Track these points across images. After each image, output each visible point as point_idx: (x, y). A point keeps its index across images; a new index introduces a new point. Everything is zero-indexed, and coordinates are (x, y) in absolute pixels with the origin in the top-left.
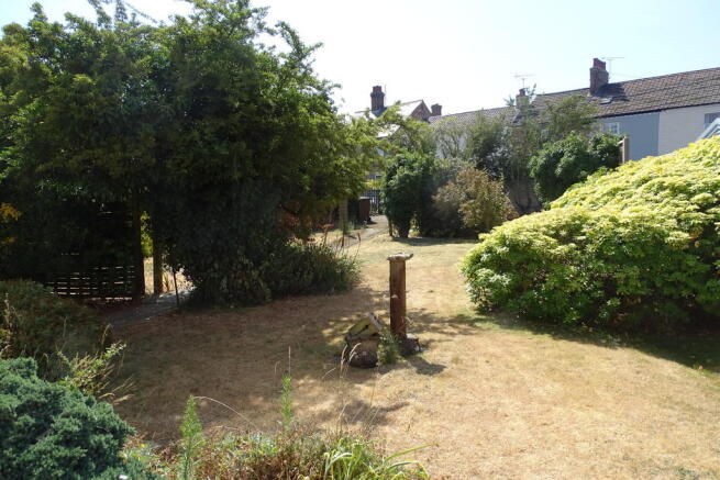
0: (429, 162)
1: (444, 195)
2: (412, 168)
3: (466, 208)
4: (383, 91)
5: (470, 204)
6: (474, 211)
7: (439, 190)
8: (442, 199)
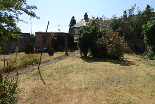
0: (96, 29)
1: (100, 41)
2: (89, 31)
3: (109, 47)
4: (88, 14)
5: (111, 46)
6: (112, 49)
7: (99, 39)
8: (99, 43)
